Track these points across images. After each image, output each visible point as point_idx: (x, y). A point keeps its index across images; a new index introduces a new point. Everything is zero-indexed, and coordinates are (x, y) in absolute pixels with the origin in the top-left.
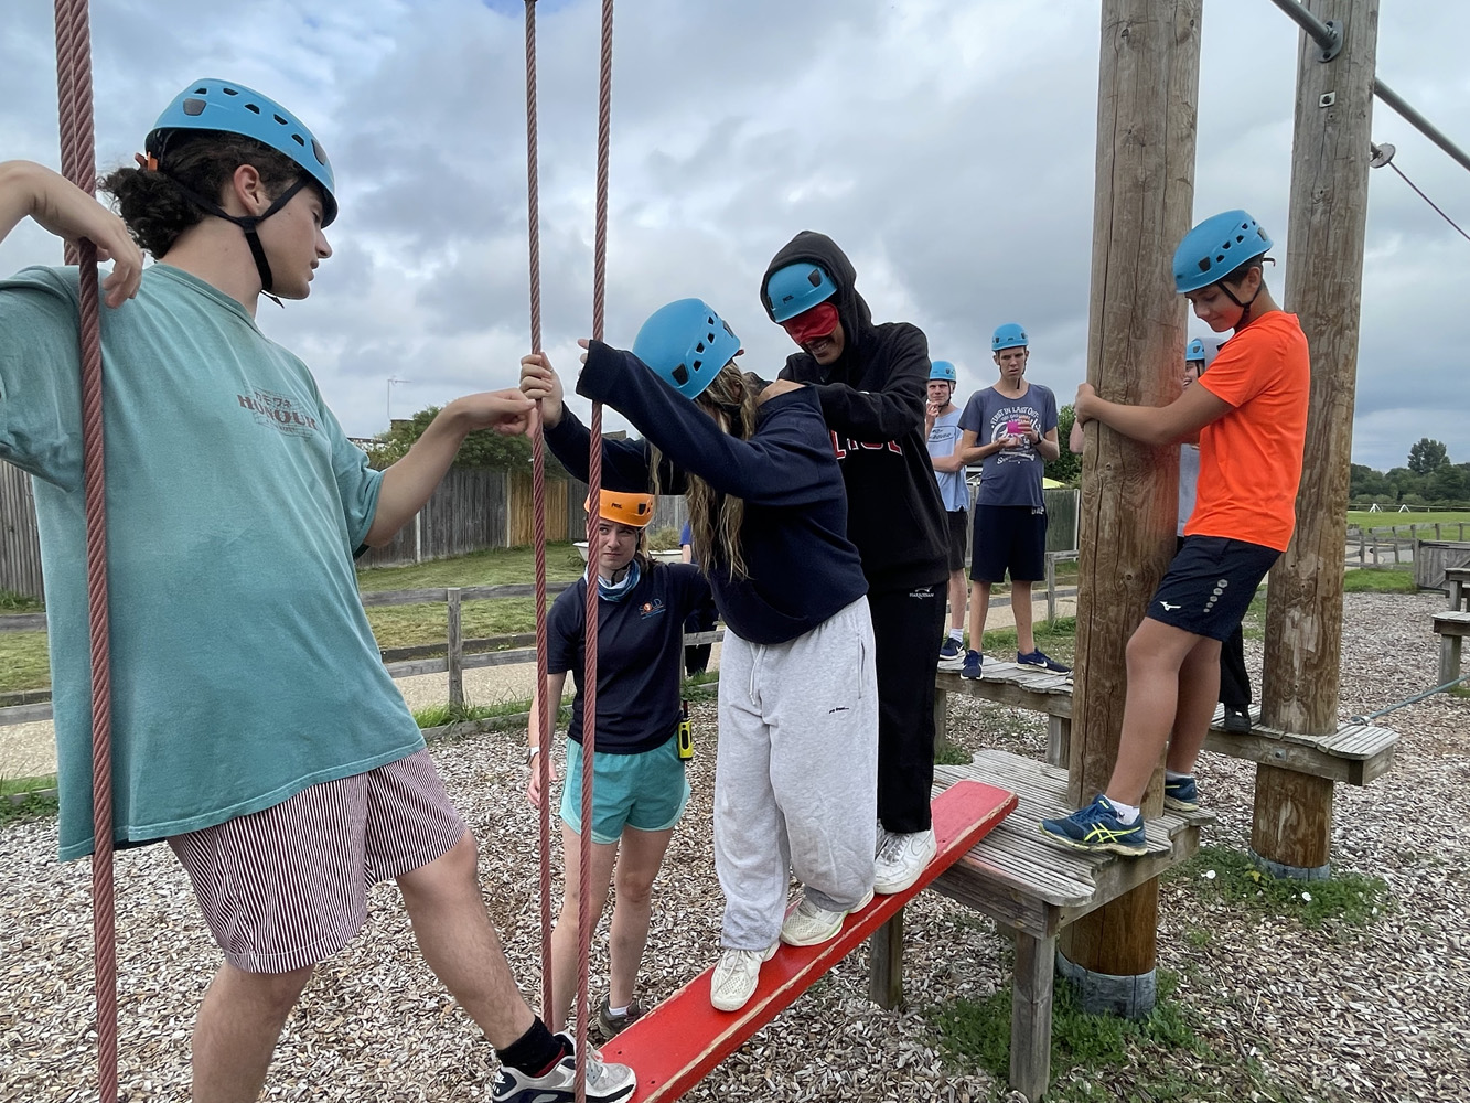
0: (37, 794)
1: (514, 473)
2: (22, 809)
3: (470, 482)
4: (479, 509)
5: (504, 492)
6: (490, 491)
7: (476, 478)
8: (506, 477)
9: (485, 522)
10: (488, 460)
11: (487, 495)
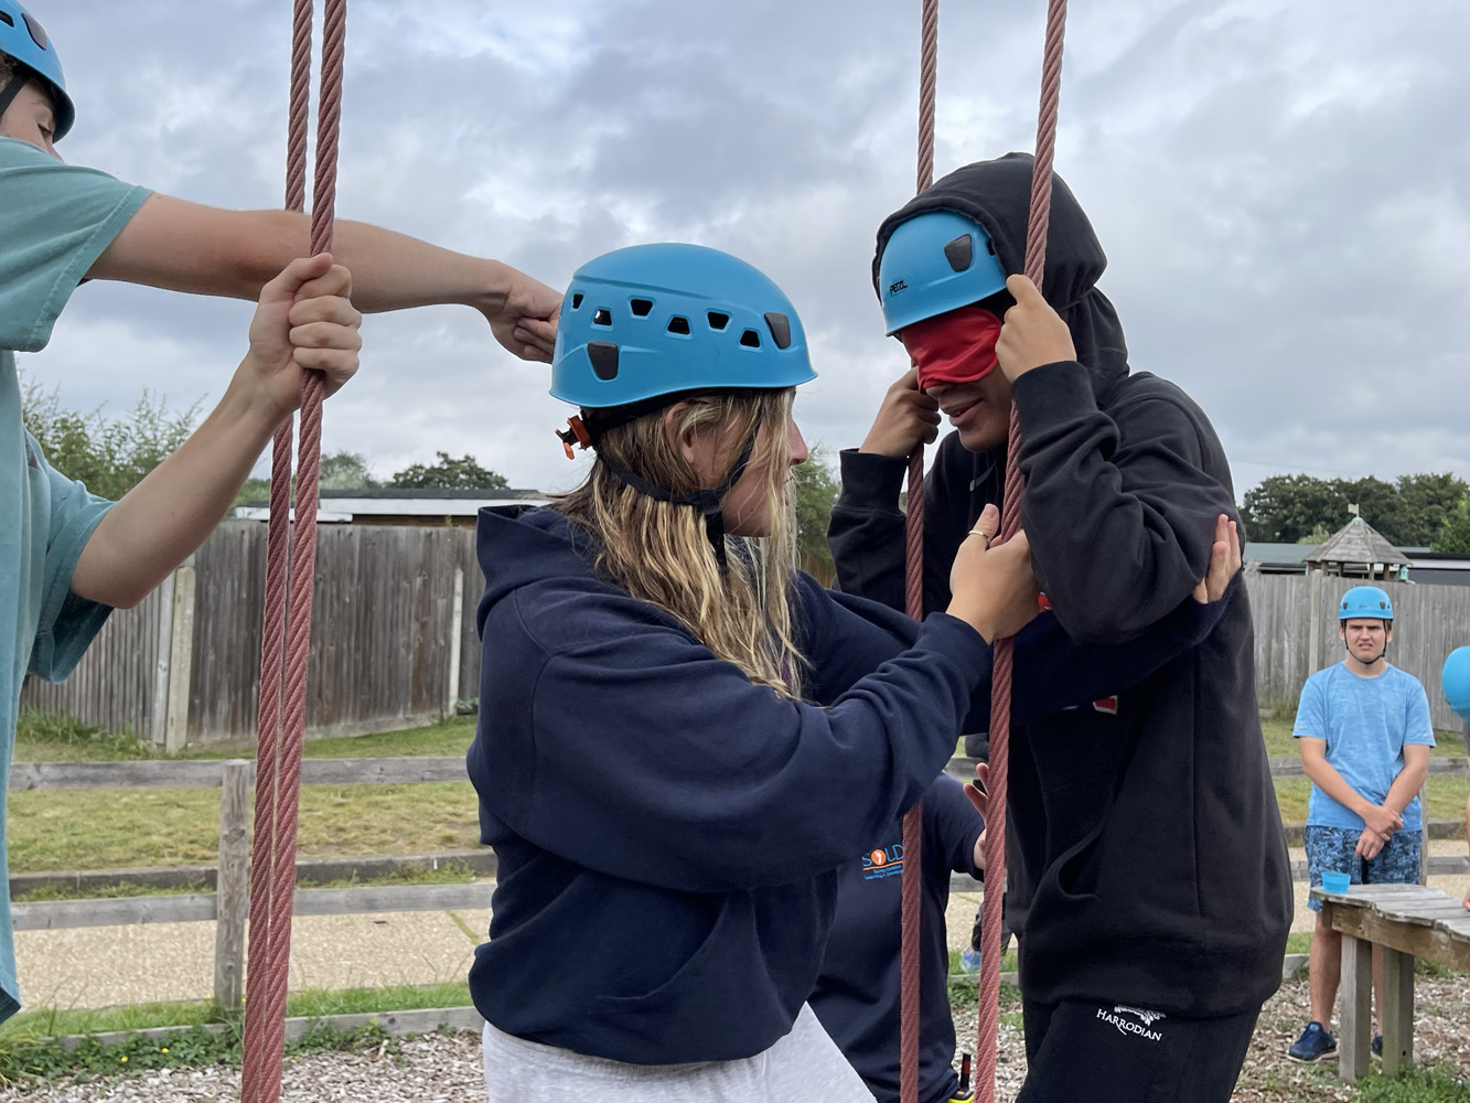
0: (96, 1039)
2: (76, 1060)
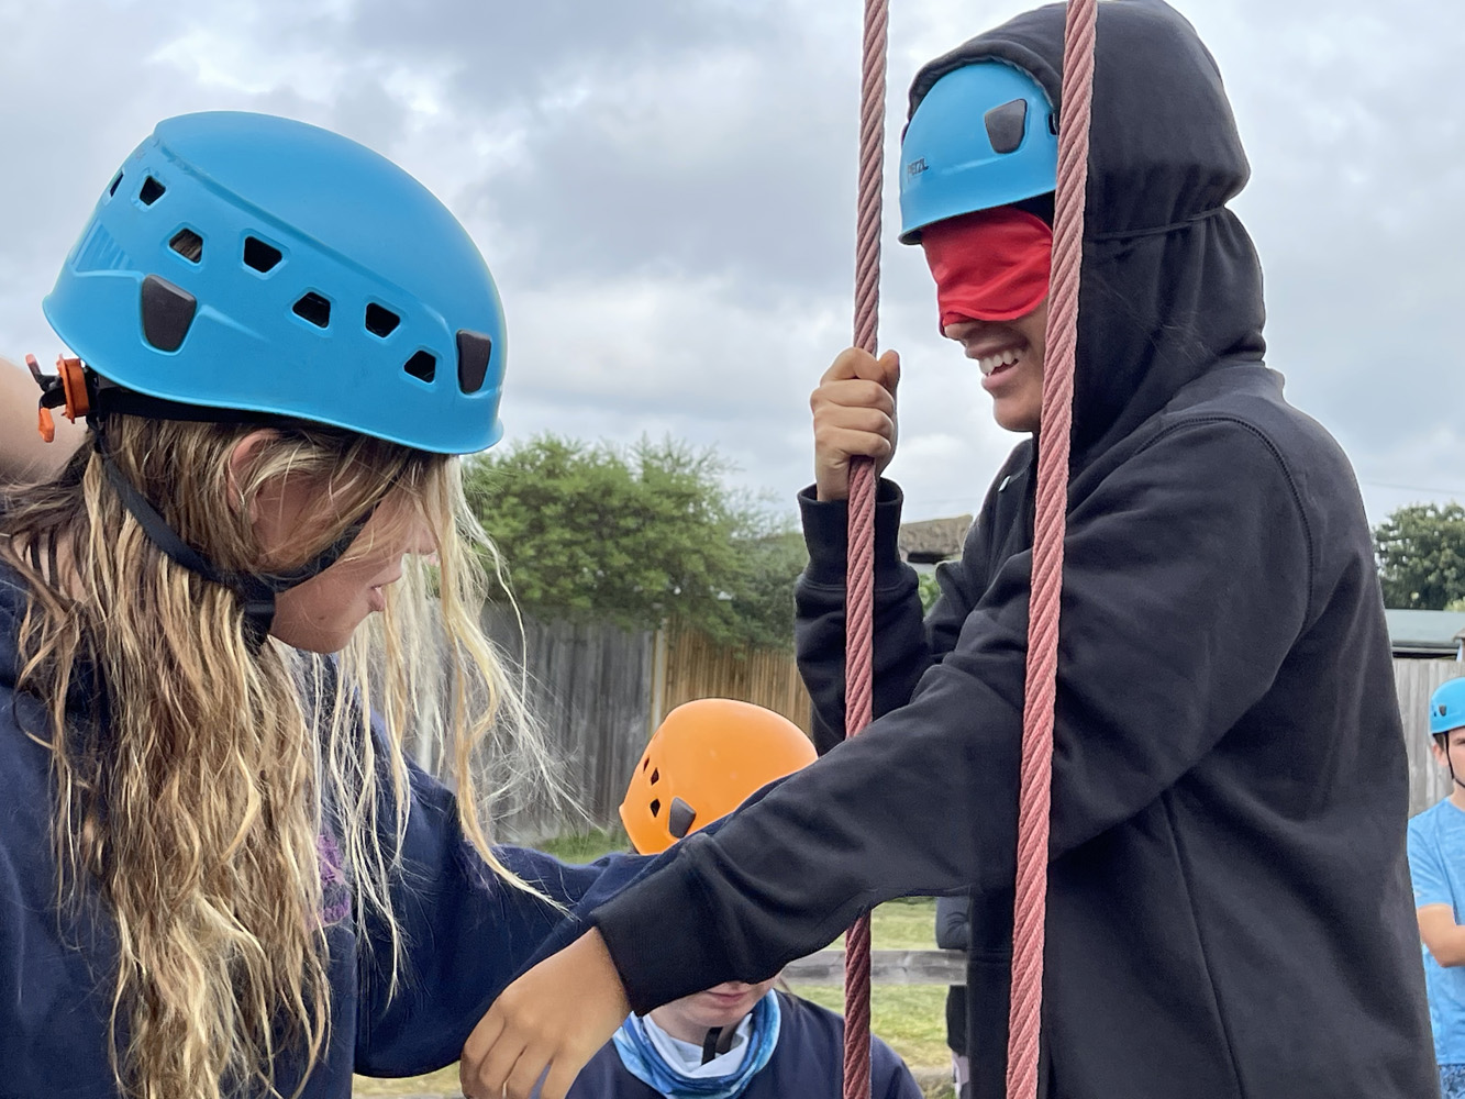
1: (675, 629)
3: (562, 652)
4: (582, 725)
5: (646, 681)
6: (612, 675)
7: (578, 642)
8: (653, 639)
9: (593, 761)
10: (613, 595)
11: (604, 686)
